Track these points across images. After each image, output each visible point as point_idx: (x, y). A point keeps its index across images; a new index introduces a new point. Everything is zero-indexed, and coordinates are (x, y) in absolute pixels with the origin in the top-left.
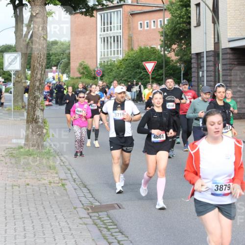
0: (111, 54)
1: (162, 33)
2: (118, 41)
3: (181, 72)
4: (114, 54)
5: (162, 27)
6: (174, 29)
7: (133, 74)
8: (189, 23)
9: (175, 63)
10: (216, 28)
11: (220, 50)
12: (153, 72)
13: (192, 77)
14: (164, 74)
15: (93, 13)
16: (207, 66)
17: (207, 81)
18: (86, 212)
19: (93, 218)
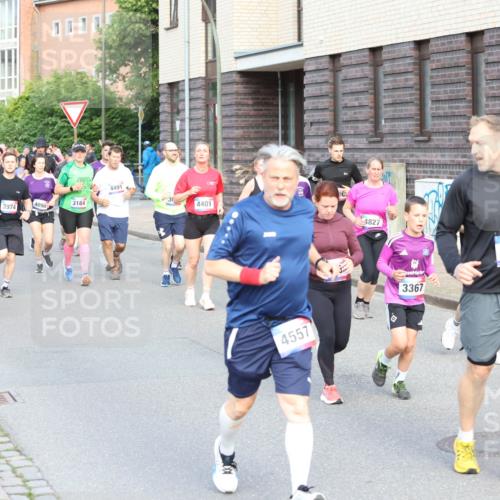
2: (10, 60)
3: (138, 122)
4: (3, 87)
7: (41, 126)
8: (155, 23)
9: (130, 101)
10: (209, 31)
11: (218, 77)
12: (80, 123)
13: (159, 133)
14: (103, 126)
16: (190, 109)
17: (190, 140)
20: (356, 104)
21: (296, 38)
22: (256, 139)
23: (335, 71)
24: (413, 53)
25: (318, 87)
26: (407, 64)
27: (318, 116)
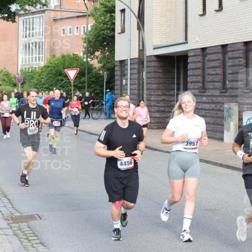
0: (32, 61)
1: (86, 39)
2: (39, 47)
3: (104, 80)
4: (36, 61)
5: (85, 34)
6: (97, 36)
7: (54, 81)
8: (113, 30)
9: (100, 69)
10: (141, 35)
11: (145, 58)
12: (75, 80)
13: (115, 85)
14: (86, 82)
15: (15, 18)
16: (131, 74)
17: (130, 89)
18: (6, 222)
19: (14, 229)
20: (214, 73)
21: (184, 39)
22: (163, 90)
23: (204, 56)
24: (243, 48)
25: (195, 64)
26: (240, 53)
27: (195, 79)
